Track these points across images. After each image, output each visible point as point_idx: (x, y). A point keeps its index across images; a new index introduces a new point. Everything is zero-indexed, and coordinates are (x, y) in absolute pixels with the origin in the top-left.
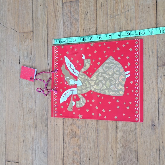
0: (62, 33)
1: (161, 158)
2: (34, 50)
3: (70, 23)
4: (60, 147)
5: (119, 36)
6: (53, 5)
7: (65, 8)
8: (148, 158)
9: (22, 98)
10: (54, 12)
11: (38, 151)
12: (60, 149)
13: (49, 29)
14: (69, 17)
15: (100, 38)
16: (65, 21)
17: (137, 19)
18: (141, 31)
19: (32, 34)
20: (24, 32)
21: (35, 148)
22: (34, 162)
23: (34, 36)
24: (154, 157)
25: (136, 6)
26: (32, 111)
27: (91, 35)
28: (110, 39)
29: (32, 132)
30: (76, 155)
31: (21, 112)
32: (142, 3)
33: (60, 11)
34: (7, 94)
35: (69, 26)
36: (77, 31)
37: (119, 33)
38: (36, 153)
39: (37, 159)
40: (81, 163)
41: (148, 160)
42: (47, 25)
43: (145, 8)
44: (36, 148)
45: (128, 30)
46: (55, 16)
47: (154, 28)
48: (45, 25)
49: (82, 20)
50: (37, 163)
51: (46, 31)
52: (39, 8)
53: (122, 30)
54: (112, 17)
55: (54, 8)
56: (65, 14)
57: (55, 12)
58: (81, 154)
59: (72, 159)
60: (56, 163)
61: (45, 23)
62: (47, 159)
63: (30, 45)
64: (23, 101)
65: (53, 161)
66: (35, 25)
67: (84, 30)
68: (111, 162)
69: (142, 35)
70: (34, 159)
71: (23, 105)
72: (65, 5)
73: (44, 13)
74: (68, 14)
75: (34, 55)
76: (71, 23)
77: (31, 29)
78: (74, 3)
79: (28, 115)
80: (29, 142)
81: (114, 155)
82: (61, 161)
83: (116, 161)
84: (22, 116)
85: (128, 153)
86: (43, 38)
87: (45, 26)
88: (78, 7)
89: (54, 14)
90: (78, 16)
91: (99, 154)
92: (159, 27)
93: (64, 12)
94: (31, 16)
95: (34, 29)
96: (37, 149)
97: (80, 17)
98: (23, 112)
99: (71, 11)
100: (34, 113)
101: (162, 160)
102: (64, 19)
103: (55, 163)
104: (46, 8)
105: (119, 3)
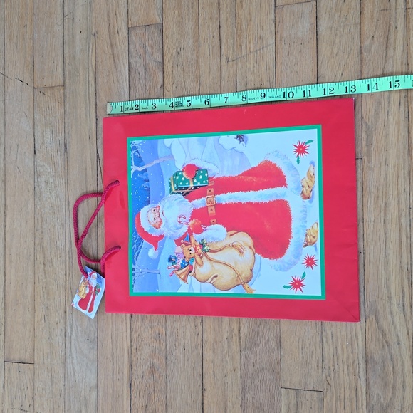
0: (126, 90)
1: (324, 339)
2: (66, 126)
3: (143, 71)
4: (124, 327)
5: (244, 99)
6: (109, 31)
7: (134, 38)
8: (301, 340)
9: (42, 227)
10: (109, 46)
11: (77, 336)
12: (124, 330)
13: (100, 80)
14: (142, 58)
15: (207, 103)
16: (133, 64)
17: (278, 66)
18: (288, 90)
19: (62, 91)
20: (45, 87)
21: (69, 331)
22: (68, 360)
23: (68, 95)
24: (313, 337)
25: (278, 39)
26: (63, 255)
27: (187, 96)
28: (227, 104)
29: (62, 298)
30: (158, 341)
31: (40, 257)
32: (290, 35)
33: (122, 45)
34: (7, 219)
35: (142, 75)
36: (159, 87)
37: (245, 93)
38: (73, 341)
39: (74, 355)
40: (168, 358)
41: (301, 343)
42: (96, 73)
43: (296, 44)
44: (72, 331)
45: (261, 89)
46: (113, 54)
47: (312, 84)
48: (90, 72)
49: (169, 65)
50: (75, 361)
51: (94, 85)
52: (78, 37)
53: (249, 87)
54: (230, 59)
55: (110, 38)
56: (132, 50)
57: (112, 46)
58: (167, 338)
59: (149, 351)
60: (115, 360)
61: (90, 68)
62: (95, 353)
63: (58, 116)
64: (42, 232)
65: (109, 356)
66: (70, 73)
67: (174, 86)
68: (227, 352)
69: (288, 99)
70: (68, 354)
71: (43, 242)
72: (133, 33)
73: (89, 47)
74: (141, 50)
75: (67, 135)
76: (145, 69)
77: (60, 81)
78: (152, 30)
79: (54, 263)
80: (57, 319)
81: (234, 338)
82: (126, 354)
83: (238, 349)
84: (42, 266)
85: (261, 332)
86: (86, 101)
87: (92, 75)
88: (161, 37)
89: (110, 51)
90: (160, 56)
91: (205, 337)
92: (322, 83)
93: (131, 47)
94: (60, 52)
95: (67, 81)
96: (74, 332)
97: (165, 58)
98: (44, 257)
99: (147, 44)
100: (67, 259)
101: (327, 342)
102: (131, 60)
103: (113, 359)
104: (93, 37)
105: (245, 33)
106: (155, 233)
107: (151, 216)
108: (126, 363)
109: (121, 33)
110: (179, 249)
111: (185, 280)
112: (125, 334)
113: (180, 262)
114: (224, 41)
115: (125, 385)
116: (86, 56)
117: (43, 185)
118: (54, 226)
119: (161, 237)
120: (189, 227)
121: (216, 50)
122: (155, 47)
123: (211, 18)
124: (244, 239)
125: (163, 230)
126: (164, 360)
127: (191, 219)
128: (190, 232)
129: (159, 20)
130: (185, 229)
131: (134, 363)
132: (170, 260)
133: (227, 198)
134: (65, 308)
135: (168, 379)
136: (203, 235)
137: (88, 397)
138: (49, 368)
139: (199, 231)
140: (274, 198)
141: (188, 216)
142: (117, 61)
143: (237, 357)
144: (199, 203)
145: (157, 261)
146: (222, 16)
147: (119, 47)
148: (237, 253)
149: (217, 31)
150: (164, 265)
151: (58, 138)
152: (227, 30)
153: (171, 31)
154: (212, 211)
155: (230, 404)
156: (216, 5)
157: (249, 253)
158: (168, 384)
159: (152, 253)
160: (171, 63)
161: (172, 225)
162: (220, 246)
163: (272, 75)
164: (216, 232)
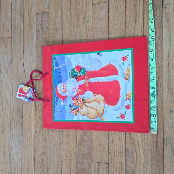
106: (64, 95)
107: (62, 88)
108: (33, 150)
109: (33, 16)
110: (73, 102)
111: (76, 115)
112: (32, 138)
113: (74, 107)
114: (72, 19)
115: (32, 159)
116: (20, 25)
117: (3, 77)
118: (7, 94)
119: (66, 96)
120: (78, 92)
121: (69, 22)
122: (46, 22)
123: (67, 10)
124: (100, 97)
125: (67, 93)
126: (47, 149)
127: (79, 89)
128: (78, 94)
129: (48, 11)
130: (76, 93)
131: (36, 150)
132: (70, 106)
133: (93, 80)
134: (10, 127)
135: (49, 157)
136: (83, 96)
137: (18, 164)
138: (4, 152)
139: (82, 94)
140: (113, 80)
141: (77, 88)
142: (31, 27)
143: (75, 149)
144: (82, 82)
145: (64, 106)
146: (72, 9)
147: (33, 22)
148: (97, 103)
149: (70, 15)
150: (67, 108)
151: (9, 58)
152: (74, 14)
153: (52, 15)
154: (87, 86)
155: (72, 168)
156: (69, 4)
157: (102, 103)
158: (49, 159)
159: (62, 103)
160: (52, 28)
161: (70, 91)
162: (90, 100)
163: (91, 33)
164: (89, 94)
